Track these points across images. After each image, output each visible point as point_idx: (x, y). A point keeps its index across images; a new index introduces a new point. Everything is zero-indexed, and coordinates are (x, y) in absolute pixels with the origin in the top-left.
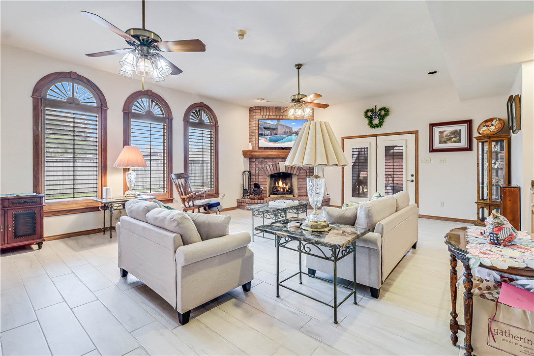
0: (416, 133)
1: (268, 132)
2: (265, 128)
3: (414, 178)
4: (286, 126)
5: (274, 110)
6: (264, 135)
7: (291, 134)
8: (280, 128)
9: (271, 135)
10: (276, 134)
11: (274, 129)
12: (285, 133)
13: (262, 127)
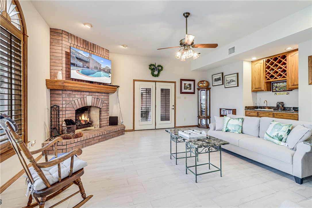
0: (175, 82)
1: (80, 64)
2: (77, 58)
3: (174, 107)
4: (96, 62)
5: (82, 42)
6: (77, 66)
7: (100, 70)
8: (91, 61)
9: (83, 67)
10: (88, 68)
11: (86, 62)
12: (96, 68)
13: (74, 56)
